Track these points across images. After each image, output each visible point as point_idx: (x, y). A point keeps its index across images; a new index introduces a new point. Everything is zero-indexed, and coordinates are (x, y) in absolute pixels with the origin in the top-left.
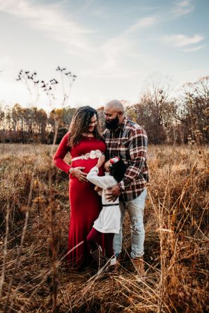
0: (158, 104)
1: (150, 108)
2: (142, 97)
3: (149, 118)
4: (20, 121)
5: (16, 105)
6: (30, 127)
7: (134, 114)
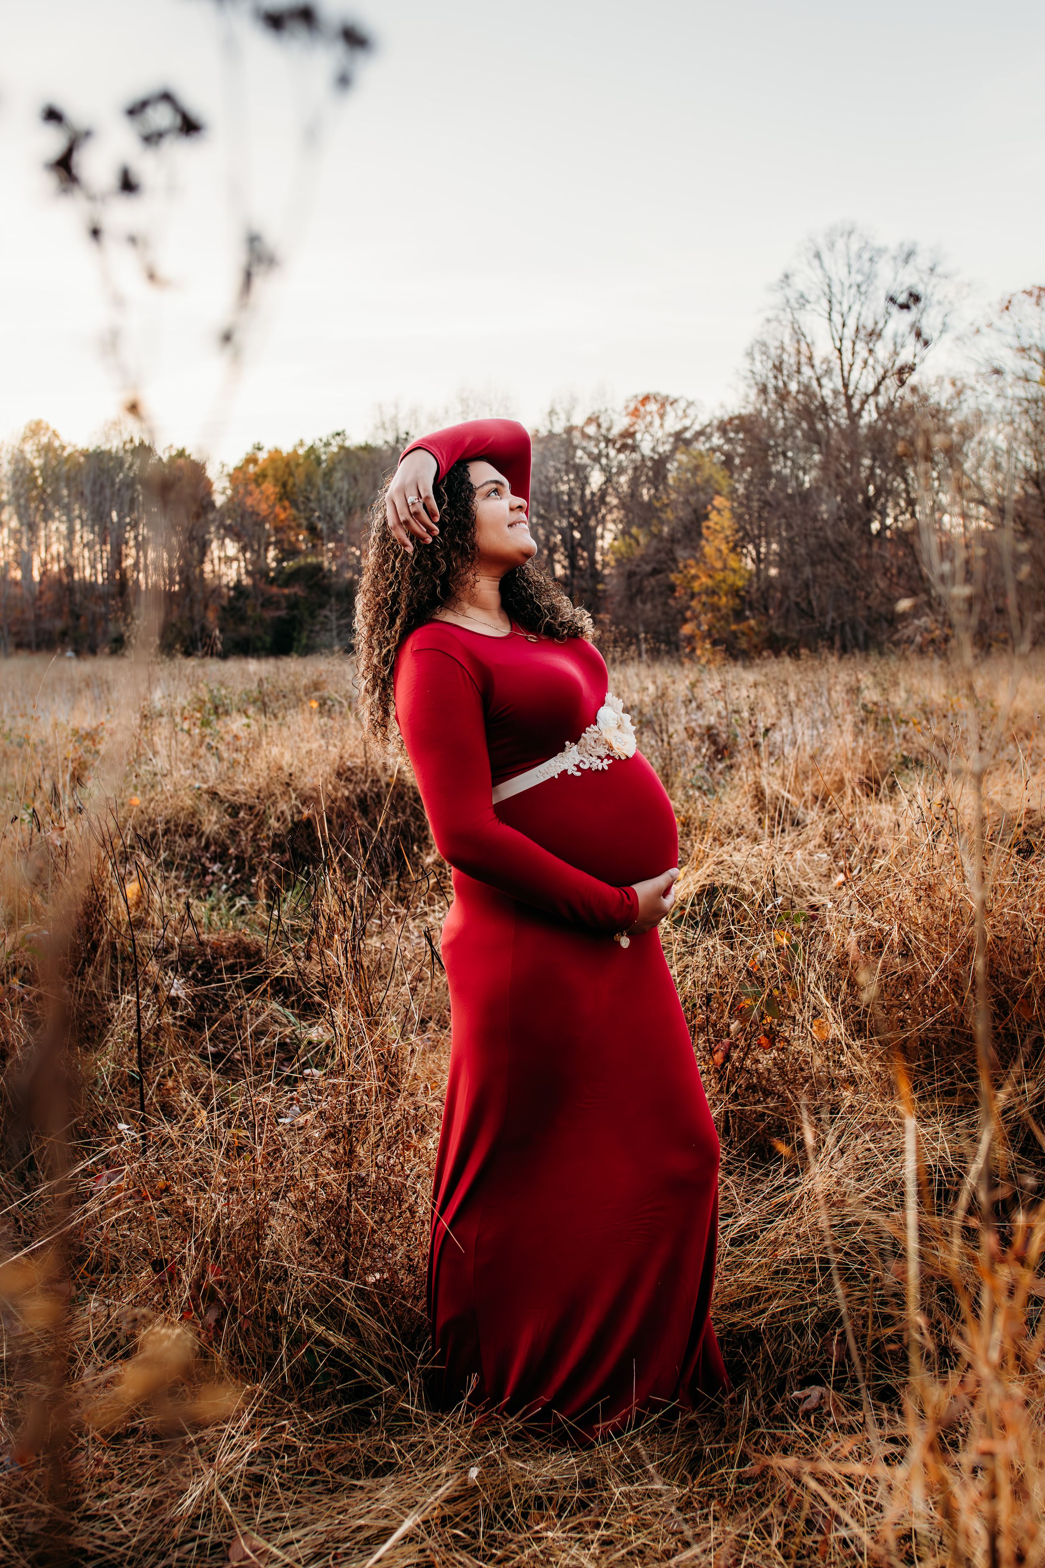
0: (854, 417)
1: (814, 438)
2: (763, 369)
3: (805, 497)
4: (58, 526)
5: (36, 429)
6: (117, 557)
7: (720, 476)
